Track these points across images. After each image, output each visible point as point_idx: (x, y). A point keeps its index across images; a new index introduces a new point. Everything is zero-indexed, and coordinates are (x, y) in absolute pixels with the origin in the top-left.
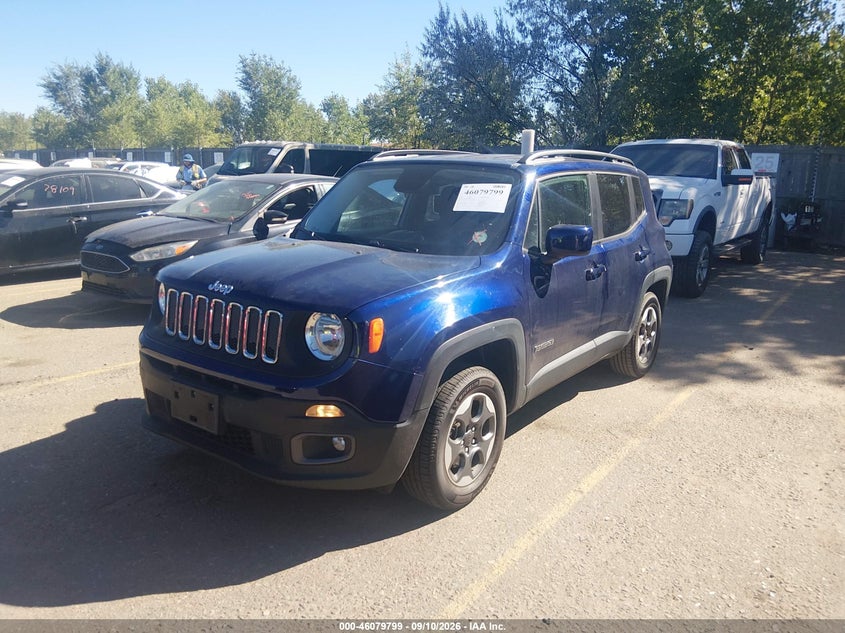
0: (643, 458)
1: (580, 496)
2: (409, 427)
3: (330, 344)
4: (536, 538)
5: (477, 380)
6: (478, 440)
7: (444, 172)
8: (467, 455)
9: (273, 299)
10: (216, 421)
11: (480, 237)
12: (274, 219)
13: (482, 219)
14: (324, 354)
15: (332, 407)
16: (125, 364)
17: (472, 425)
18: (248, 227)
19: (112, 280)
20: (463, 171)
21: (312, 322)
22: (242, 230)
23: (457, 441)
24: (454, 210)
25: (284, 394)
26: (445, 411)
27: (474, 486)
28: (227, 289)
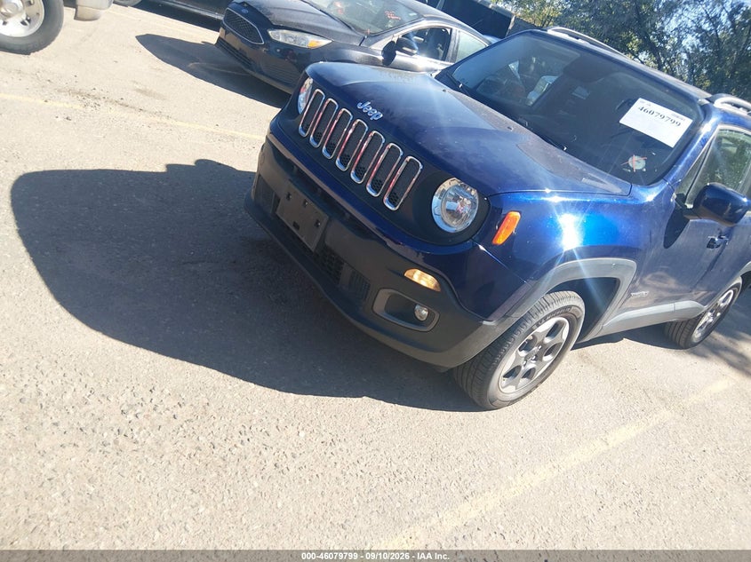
0: (671, 433)
1: (605, 448)
2: (493, 327)
3: (454, 214)
4: (556, 472)
5: (570, 307)
6: (538, 358)
7: (623, 76)
8: (523, 368)
9: (420, 146)
10: (317, 238)
11: (637, 163)
12: (405, 48)
13: (646, 144)
14: (446, 224)
15: (430, 277)
16: (233, 132)
17: (542, 343)
18: (378, 47)
19: (245, 47)
20: (644, 84)
21: (447, 185)
22: (373, 47)
23: (523, 354)
24: (621, 121)
25: (390, 244)
26: (529, 325)
27: (514, 396)
28: (376, 115)
